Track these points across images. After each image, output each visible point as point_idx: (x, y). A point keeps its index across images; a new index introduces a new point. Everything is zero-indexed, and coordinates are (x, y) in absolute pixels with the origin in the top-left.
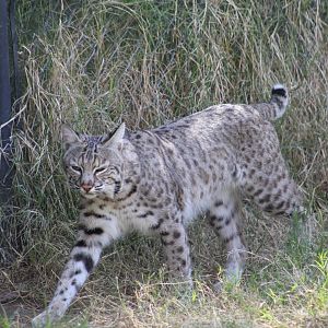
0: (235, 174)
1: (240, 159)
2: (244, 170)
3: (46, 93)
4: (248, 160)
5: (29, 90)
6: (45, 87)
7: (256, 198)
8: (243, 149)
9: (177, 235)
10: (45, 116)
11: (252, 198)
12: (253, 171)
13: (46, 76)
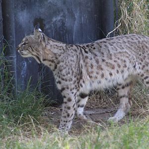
0: (134, 67)
1: (138, 60)
2: (140, 65)
3: (130, 18)
4: (142, 61)
5: (122, 17)
6: (129, 15)
7: (145, 80)
8: (140, 55)
9: (70, 100)
10: (130, 28)
11: (143, 80)
12: (144, 66)
13: (130, 10)
